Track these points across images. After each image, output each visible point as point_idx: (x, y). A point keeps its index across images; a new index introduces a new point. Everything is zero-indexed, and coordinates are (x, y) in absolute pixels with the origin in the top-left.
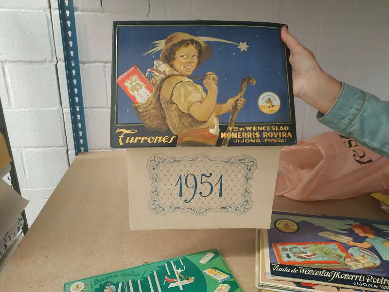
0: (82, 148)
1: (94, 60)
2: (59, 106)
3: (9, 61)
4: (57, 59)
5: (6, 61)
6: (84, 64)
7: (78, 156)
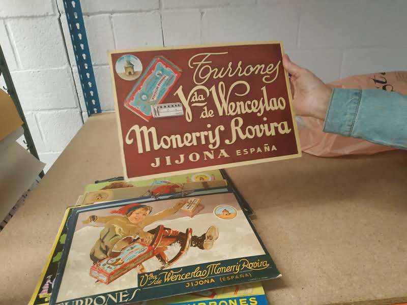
0: (95, 109)
1: (98, 11)
2: (67, 65)
3: (10, 18)
4: (59, 12)
5: (7, 18)
6: (88, 16)
7: (90, 117)
